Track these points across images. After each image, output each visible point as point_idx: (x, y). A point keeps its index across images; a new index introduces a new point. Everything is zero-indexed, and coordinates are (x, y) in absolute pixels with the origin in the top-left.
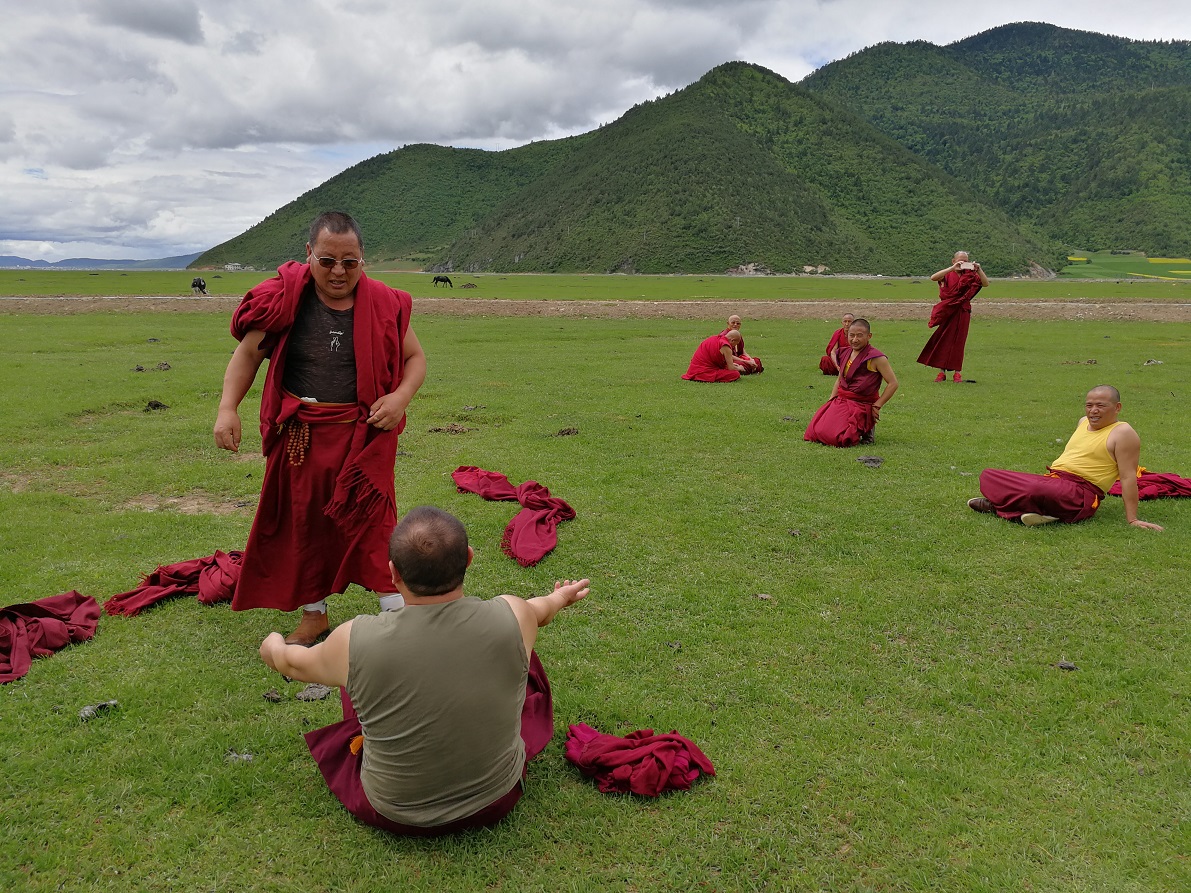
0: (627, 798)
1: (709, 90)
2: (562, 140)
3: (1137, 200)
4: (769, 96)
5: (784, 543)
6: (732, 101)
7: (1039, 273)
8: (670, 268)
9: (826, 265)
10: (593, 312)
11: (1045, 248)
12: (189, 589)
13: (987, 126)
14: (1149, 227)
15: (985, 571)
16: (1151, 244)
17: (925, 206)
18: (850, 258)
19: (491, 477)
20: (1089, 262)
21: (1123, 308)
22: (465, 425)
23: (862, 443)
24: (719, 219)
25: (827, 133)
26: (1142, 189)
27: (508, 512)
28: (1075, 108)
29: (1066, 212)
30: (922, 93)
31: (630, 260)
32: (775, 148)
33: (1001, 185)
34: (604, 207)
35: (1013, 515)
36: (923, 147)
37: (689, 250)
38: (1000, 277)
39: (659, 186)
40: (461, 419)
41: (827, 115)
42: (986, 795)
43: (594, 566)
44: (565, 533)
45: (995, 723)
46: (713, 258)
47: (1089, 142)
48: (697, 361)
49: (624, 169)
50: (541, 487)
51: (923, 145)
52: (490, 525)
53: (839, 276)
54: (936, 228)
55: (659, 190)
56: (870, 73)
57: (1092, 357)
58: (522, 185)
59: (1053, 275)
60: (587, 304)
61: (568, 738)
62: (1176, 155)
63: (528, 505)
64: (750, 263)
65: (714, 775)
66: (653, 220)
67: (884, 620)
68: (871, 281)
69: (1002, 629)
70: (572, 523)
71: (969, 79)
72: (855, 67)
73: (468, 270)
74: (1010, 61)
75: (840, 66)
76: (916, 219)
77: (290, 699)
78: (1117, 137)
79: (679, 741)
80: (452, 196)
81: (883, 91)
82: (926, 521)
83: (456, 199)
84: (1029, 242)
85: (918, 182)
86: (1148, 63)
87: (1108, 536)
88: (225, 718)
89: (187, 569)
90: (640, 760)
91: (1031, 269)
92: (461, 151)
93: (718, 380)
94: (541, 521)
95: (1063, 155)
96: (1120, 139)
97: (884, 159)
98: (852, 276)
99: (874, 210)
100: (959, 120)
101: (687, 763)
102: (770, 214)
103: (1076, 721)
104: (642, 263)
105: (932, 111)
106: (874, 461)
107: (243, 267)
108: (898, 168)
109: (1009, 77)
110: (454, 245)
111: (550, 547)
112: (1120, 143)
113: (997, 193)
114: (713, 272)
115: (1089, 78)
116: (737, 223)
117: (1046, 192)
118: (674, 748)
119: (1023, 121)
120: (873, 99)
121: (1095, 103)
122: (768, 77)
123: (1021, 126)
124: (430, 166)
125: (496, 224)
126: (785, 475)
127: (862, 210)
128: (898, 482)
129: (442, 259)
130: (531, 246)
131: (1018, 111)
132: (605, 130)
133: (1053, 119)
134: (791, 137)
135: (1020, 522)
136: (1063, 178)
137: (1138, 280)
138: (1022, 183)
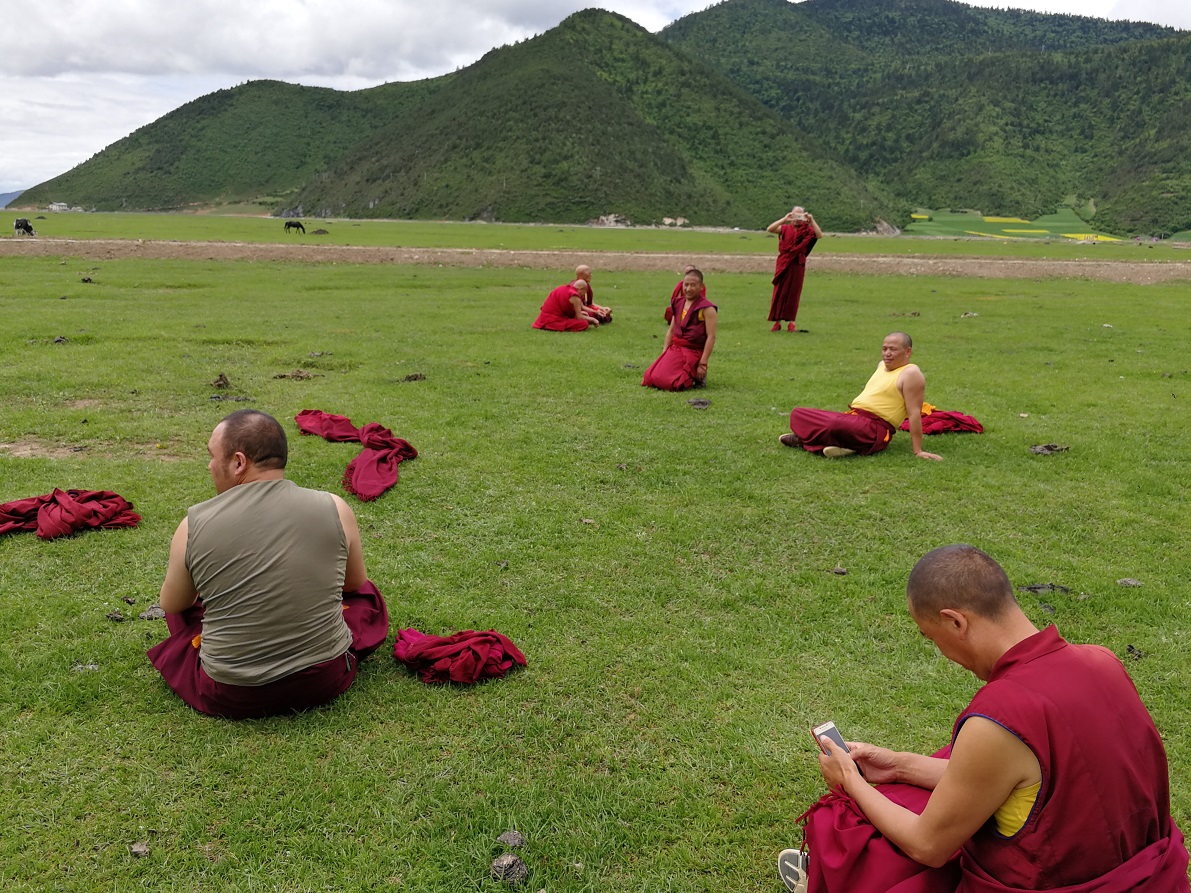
0: (447, 686)
1: (569, 36)
2: (417, 81)
3: (975, 161)
4: (627, 45)
5: (611, 476)
6: (592, 49)
7: (885, 230)
8: (530, 217)
9: (685, 217)
10: (448, 260)
11: (891, 205)
12: (27, 526)
13: (838, 84)
14: (986, 187)
15: (786, 496)
16: (987, 204)
17: (779, 161)
18: (708, 210)
19: (334, 420)
20: (930, 220)
21: (953, 264)
22: (311, 372)
23: (694, 387)
24: (579, 168)
25: (686, 84)
26: (979, 150)
27: (350, 453)
28: (919, 69)
29: (910, 170)
30: (776, 50)
31: (490, 208)
32: (635, 98)
33: (850, 143)
34: (462, 153)
35: (817, 448)
36: (777, 102)
37: (549, 199)
38: (849, 232)
39: (519, 133)
40: (307, 365)
41: (686, 66)
42: (753, 670)
43: (433, 500)
44: (406, 471)
45: (771, 618)
46: (574, 208)
47: (932, 103)
48: (546, 310)
49: (482, 114)
50: (383, 429)
51: (778, 100)
52: (332, 464)
53: (697, 229)
54: (790, 183)
55: (518, 138)
56: (727, 26)
57: (917, 310)
58: (376, 127)
59: (898, 231)
60: (442, 252)
61: (397, 641)
62: (1010, 119)
63: (371, 445)
64: (610, 214)
65: (525, 666)
66: (512, 168)
67: (691, 538)
68: (728, 235)
69: (793, 544)
70: (414, 462)
71: (821, 37)
72: (713, 20)
73: (319, 215)
74: (859, 20)
75: (698, 18)
76: (771, 173)
77: (133, 619)
78: (957, 100)
79: (494, 636)
80: (300, 136)
81: (740, 45)
82: (741, 455)
83: (306, 140)
84: (876, 199)
85: (773, 137)
86: (986, 28)
87: (895, 465)
88: (70, 636)
89: (24, 506)
90: (458, 653)
91: (878, 225)
92: (310, 89)
93: (568, 329)
94: (383, 460)
95: (907, 115)
96: (960, 101)
97: (740, 113)
98: (710, 230)
99: (732, 164)
100: (811, 77)
101: (500, 655)
102: (630, 165)
103: (840, 614)
104: (502, 211)
105: (786, 67)
106: (703, 403)
107: (70, 207)
108: (754, 123)
109: (858, 38)
110: (304, 189)
111: (391, 483)
112: (960, 105)
113: (847, 151)
114: (574, 222)
115: (932, 41)
116: (598, 172)
117: (892, 151)
118: (489, 641)
119: (871, 80)
120: (730, 52)
121: (938, 65)
122: (627, 25)
123: (869, 86)
124: (276, 103)
125: (349, 167)
126: (620, 417)
127: (720, 163)
128: (722, 422)
129: (291, 203)
130: (386, 192)
131: (866, 70)
132: (462, 73)
133: (900, 78)
134: (650, 87)
135: (823, 455)
136: (909, 138)
137: (973, 238)
138: (870, 141)
